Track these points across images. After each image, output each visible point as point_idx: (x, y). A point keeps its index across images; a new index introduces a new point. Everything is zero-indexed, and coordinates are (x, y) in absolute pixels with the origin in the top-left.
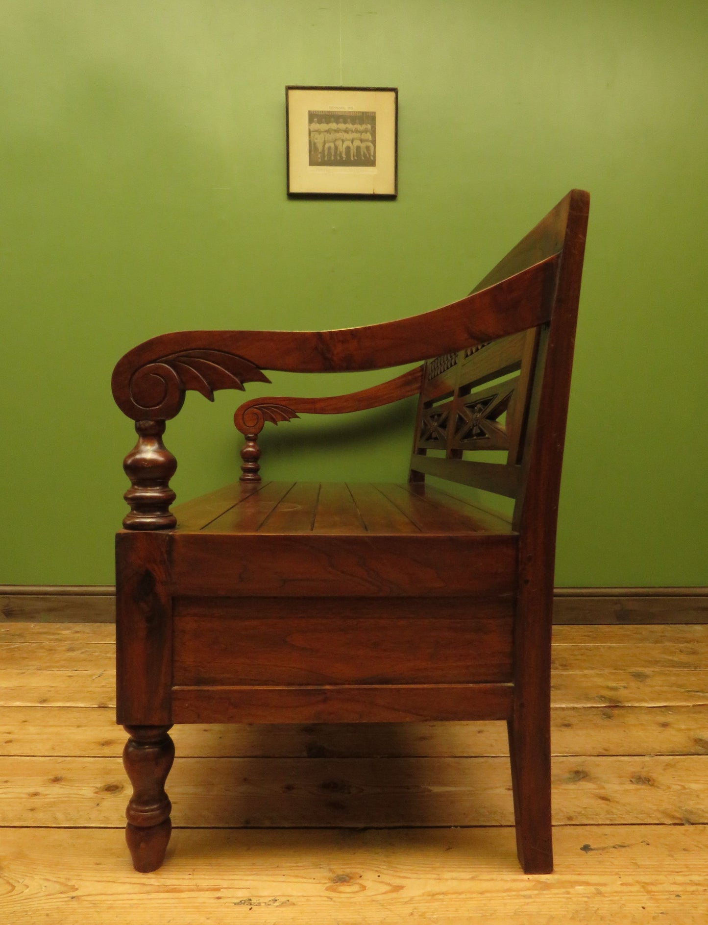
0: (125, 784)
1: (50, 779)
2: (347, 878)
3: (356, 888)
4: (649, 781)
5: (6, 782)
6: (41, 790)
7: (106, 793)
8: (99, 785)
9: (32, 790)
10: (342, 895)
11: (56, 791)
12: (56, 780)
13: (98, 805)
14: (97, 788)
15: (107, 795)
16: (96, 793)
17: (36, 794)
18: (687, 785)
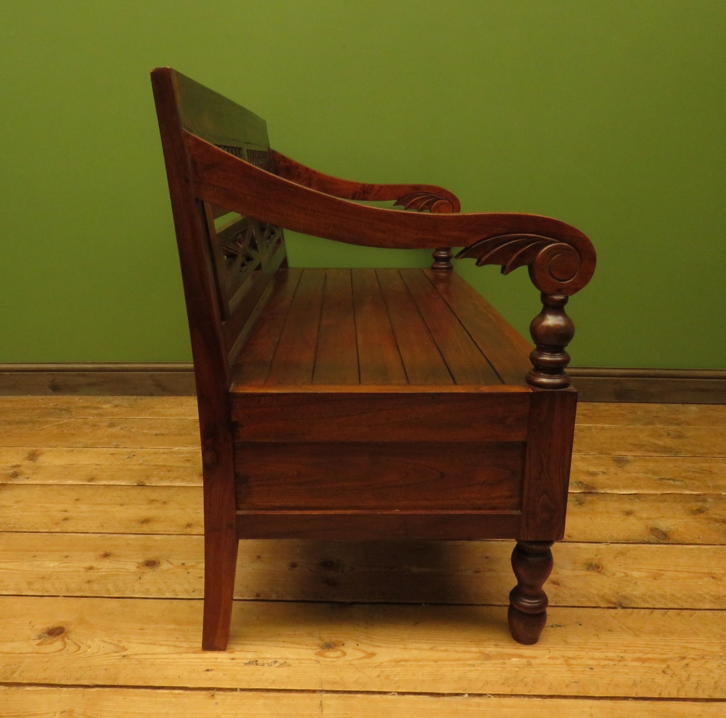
0: (161, 560)
1: (101, 555)
2: (333, 646)
3: (338, 654)
4: (598, 567)
5: (67, 557)
6: (94, 564)
7: (146, 567)
8: (140, 561)
9: (87, 564)
10: (327, 659)
11: (106, 566)
12: (106, 555)
13: (140, 578)
14: (139, 563)
15: (147, 569)
16: (138, 567)
17: (91, 568)
18: (630, 573)
